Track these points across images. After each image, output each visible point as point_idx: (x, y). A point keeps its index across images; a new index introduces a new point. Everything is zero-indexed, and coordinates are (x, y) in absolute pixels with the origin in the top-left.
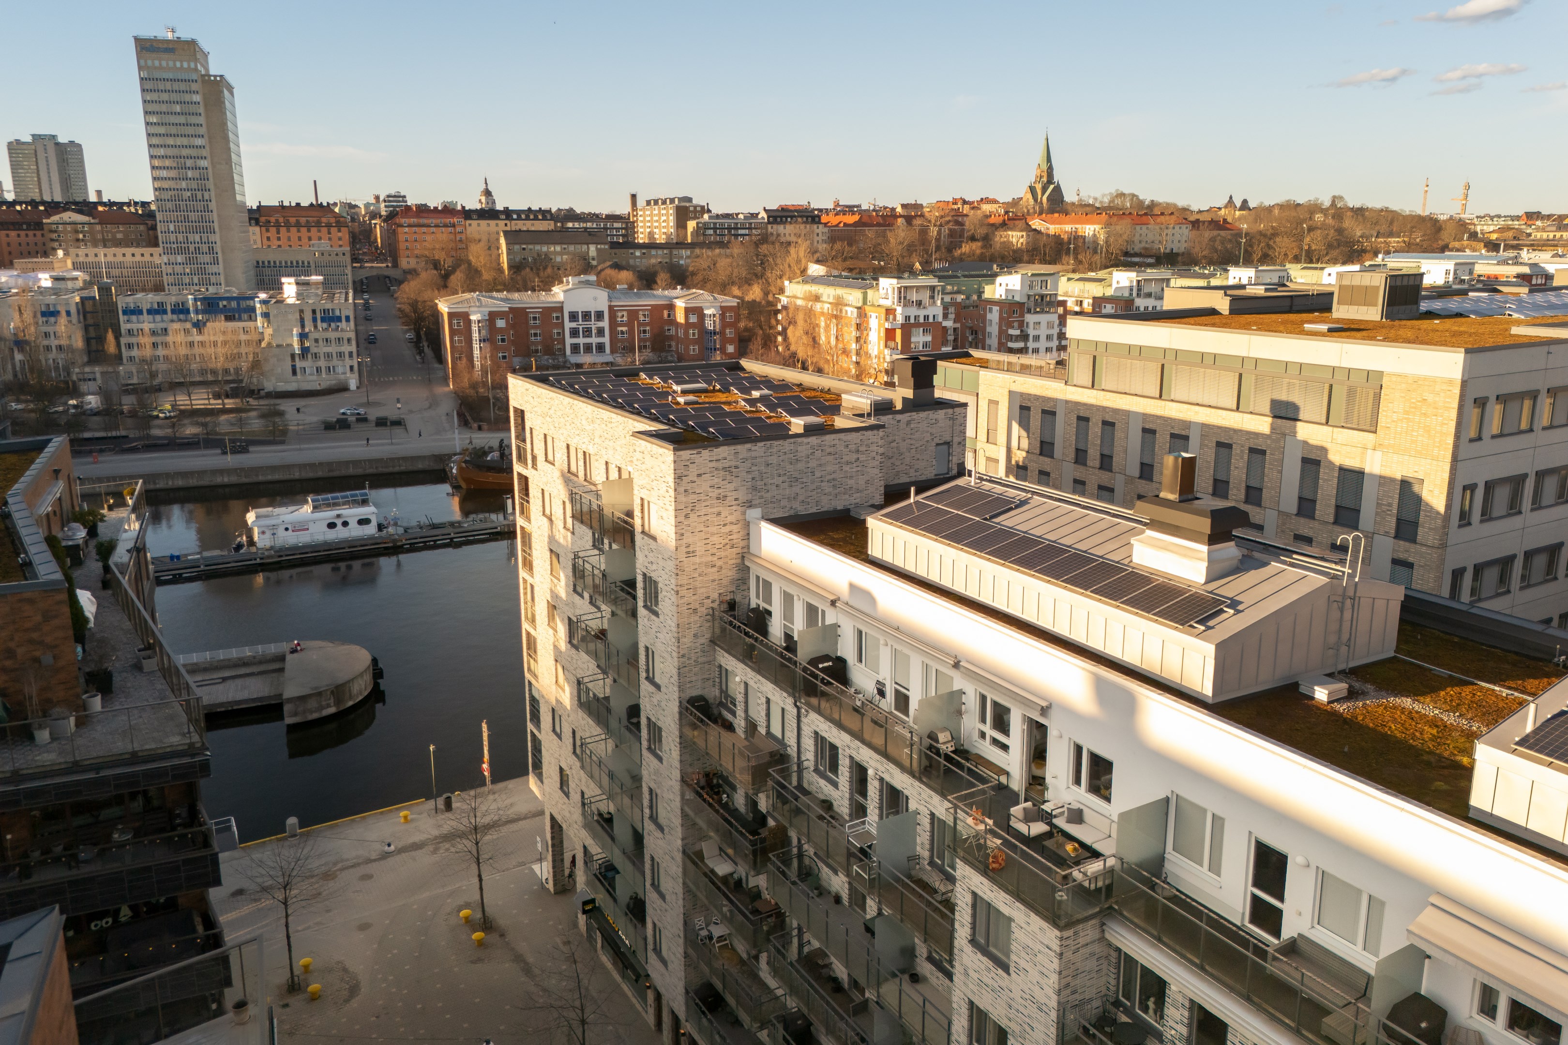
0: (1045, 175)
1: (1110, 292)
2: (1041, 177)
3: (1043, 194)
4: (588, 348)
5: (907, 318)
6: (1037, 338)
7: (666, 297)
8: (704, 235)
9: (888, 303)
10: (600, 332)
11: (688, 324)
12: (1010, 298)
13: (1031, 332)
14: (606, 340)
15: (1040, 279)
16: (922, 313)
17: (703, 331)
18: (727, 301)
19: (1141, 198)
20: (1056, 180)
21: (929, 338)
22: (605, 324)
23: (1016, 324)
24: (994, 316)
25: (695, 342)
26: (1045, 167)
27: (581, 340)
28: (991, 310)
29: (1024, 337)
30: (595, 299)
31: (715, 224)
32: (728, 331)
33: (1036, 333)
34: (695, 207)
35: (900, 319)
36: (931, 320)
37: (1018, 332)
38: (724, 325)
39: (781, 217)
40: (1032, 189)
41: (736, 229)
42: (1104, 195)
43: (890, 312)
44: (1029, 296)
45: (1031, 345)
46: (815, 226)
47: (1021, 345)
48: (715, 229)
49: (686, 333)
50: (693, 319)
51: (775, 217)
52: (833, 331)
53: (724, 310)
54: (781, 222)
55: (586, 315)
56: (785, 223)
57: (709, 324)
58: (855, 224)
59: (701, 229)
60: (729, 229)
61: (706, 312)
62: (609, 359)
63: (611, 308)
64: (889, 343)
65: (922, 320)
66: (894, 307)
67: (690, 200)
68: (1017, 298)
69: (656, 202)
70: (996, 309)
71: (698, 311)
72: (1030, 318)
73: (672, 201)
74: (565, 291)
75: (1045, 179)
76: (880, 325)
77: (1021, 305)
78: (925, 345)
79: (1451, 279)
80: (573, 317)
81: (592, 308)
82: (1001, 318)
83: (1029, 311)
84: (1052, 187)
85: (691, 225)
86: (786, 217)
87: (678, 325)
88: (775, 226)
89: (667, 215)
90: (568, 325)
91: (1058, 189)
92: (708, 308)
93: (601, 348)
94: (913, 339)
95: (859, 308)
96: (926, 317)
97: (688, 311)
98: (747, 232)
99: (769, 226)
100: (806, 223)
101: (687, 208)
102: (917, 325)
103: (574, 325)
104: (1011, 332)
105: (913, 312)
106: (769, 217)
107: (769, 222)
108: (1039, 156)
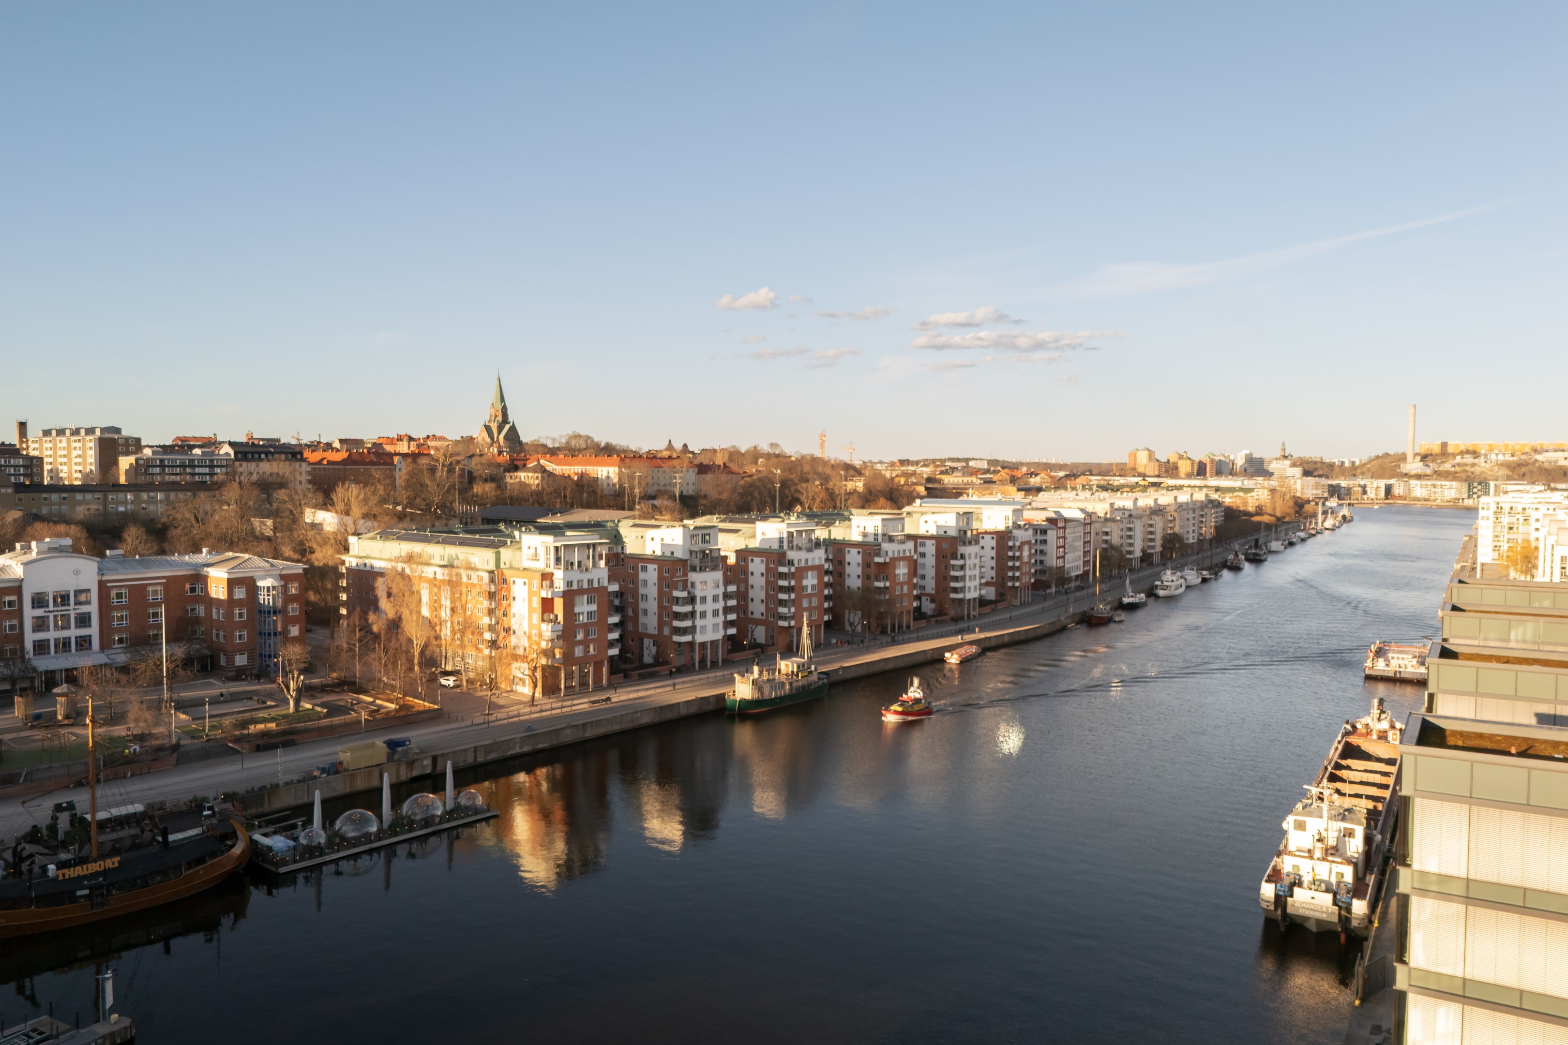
0: (500, 414)
1: (754, 544)
2: (496, 416)
3: (499, 433)
4: (64, 645)
5: (569, 583)
6: (704, 600)
7: (187, 564)
8: (146, 473)
9: (540, 565)
10: (84, 620)
11: (231, 601)
12: (668, 554)
13: (699, 593)
14: (94, 630)
15: (700, 532)
16: (585, 577)
17: (258, 612)
18: (289, 567)
19: (596, 440)
20: (510, 419)
21: (594, 607)
22: (93, 608)
23: (680, 585)
24: (651, 575)
25: (242, 626)
26: (499, 407)
27: (51, 635)
28: (645, 569)
29: (692, 600)
30: (77, 572)
31: (162, 461)
32: (290, 607)
33: (702, 594)
34: (127, 439)
35: (560, 584)
36: (596, 585)
37: (684, 594)
38: (289, 599)
39: (253, 453)
40: (488, 429)
41: (193, 466)
42: (561, 436)
43: (547, 577)
44: (691, 552)
45: (699, 608)
46: (297, 464)
47: (687, 608)
48: (162, 466)
49: (229, 614)
50: (240, 594)
51: (245, 454)
52: (446, 603)
53: (286, 579)
54: (253, 459)
55: (64, 599)
56: (260, 459)
57: (264, 598)
58: (343, 462)
59: (141, 468)
60: (183, 466)
61: (260, 583)
62: (102, 659)
63: (101, 584)
64: (546, 616)
65: (585, 586)
66: (551, 569)
67: (118, 430)
68: (679, 554)
69: (61, 432)
70: (652, 568)
71: (250, 584)
72: (693, 577)
73: (90, 431)
74: (25, 564)
75: (500, 418)
76: (531, 594)
77: (683, 562)
78: (590, 614)
79: (1010, 524)
80: (39, 601)
81: (69, 585)
82: (660, 578)
83: (694, 569)
84: (507, 427)
85: (125, 462)
86: (260, 453)
87: (211, 602)
88: (244, 464)
89: (83, 449)
90: (30, 613)
91: (513, 429)
92: (264, 578)
93: (84, 643)
94: (577, 610)
95: (491, 572)
96: (590, 582)
97: (232, 583)
98: (207, 470)
99: (237, 463)
100: (286, 459)
101: (114, 441)
102: (581, 591)
103: (40, 612)
104: (676, 594)
105: (575, 575)
106: (236, 453)
107: (237, 459)
108: (492, 396)
